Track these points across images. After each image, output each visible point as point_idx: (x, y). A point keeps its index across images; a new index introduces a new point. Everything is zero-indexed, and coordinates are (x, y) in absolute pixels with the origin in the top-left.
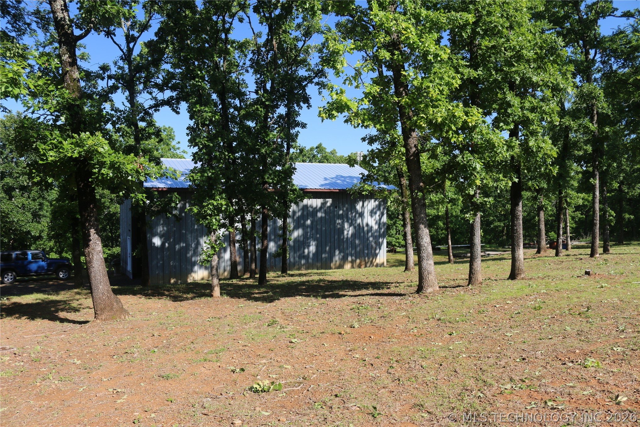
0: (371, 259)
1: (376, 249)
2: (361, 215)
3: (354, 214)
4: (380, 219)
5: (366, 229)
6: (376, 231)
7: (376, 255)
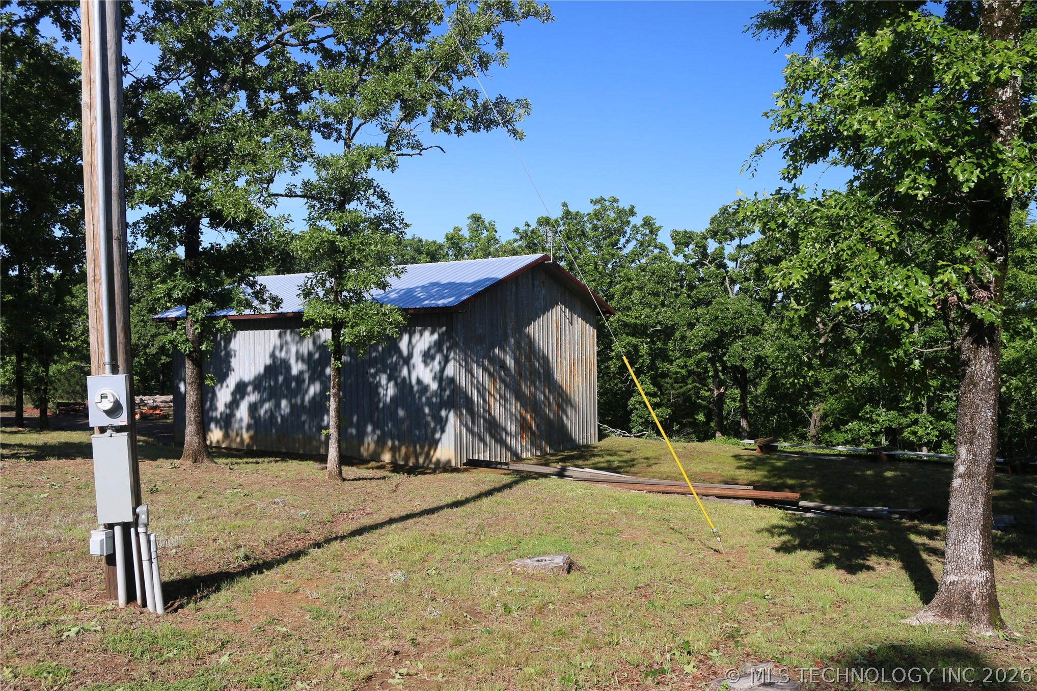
0: (426, 449)
1: (434, 431)
2: (407, 360)
3: (394, 359)
4: (442, 370)
5: (416, 388)
6: (435, 394)
7: (435, 443)
